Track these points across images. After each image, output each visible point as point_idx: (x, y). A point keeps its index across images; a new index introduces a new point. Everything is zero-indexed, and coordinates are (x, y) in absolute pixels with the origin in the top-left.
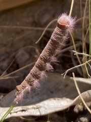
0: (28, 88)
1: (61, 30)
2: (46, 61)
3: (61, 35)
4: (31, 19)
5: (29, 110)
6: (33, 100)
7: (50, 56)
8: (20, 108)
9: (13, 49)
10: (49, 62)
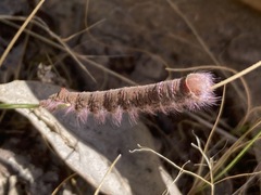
0: (70, 107)
1: (178, 89)
2: (122, 102)
3: (170, 95)
4: (229, 33)
5: (57, 136)
6: (83, 133)
7: (132, 102)
8: (52, 120)
9: (153, 43)
10: (125, 108)
